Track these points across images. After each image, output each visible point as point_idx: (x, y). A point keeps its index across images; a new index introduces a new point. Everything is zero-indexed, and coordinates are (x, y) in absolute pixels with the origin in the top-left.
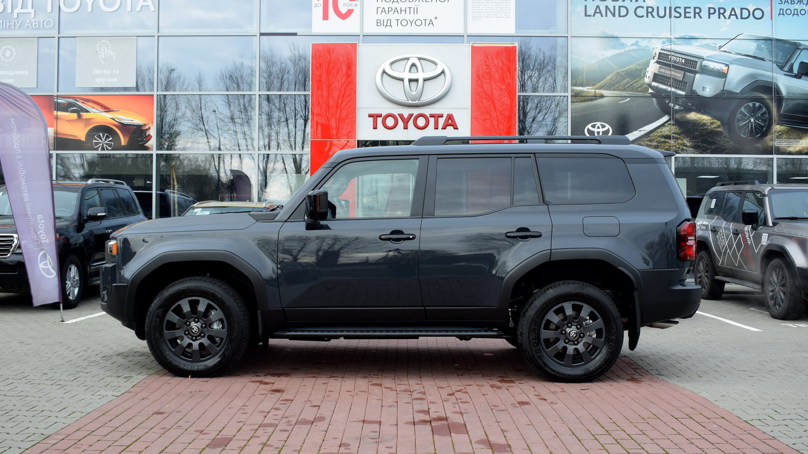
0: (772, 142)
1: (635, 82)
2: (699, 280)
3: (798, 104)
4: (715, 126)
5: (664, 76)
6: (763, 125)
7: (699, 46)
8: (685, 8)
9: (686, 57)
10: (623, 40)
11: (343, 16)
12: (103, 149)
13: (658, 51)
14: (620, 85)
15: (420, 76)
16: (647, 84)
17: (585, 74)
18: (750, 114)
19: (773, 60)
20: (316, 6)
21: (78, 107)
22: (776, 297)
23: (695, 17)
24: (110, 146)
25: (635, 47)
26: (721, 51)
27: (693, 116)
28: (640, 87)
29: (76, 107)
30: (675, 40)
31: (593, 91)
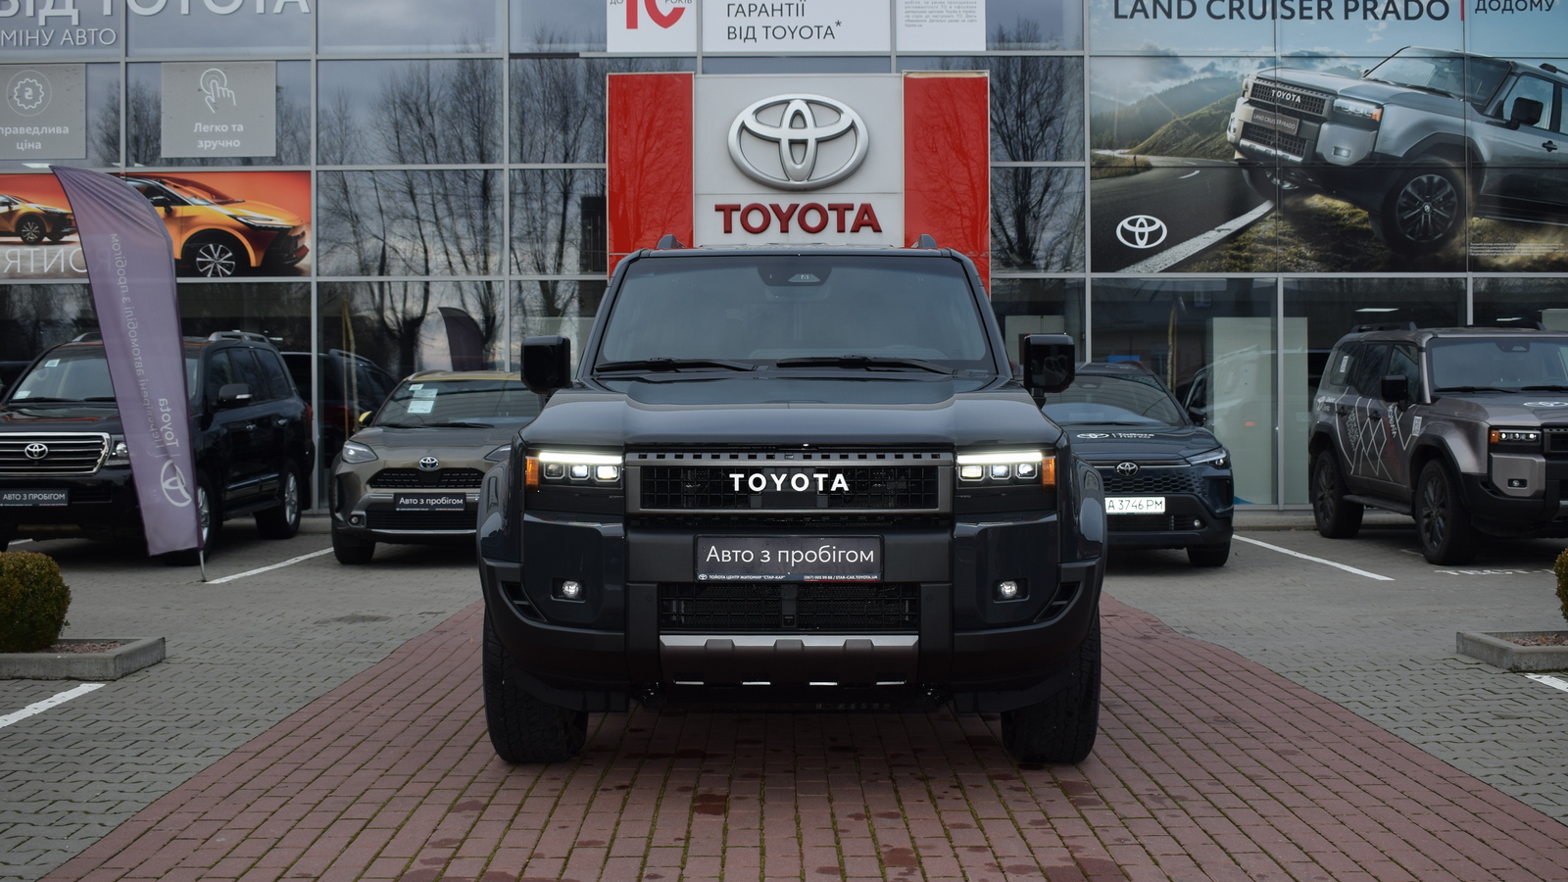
0: (1463, 249)
1: (1209, 141)
2: (1320, 503)
3: (1514, 177)
4: (1357, 219)
5: (1263, 129)
6: (1448, 217)
7: (1327, 71)
9: (1304, 92)
10: (1186, 62)
11: (666, 21)
12: (215, 274)
13: (1250, 81)
14: (1181, 146)
15: (811, 134)
16: (1231, 143)
17: (1115, 127)
18: (1423, 197)
19: (1467, 94)
20: (615, 1)
21: (167, 196)
23: (1320, 17)
24: (229, 269)
25: (1208, 75)
26: (1369, 80)
27: (1317, 201)
28: (1219, 148)
29: (162, 195)
30: (1284, 60)
31: (1132, 156)
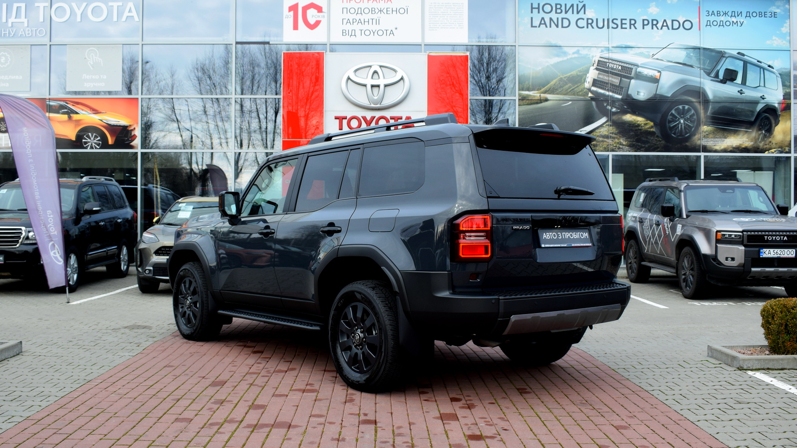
0: (699, 141)
1: (576, 88)
2: (630, 265)
3: (723, 107)
4: (648, 126)
5: (603, 82)
6: (692, 125)
7: (634, 54)
8: (622, 20)
9: (623, 64)
10: (565, 49)
11: (312, 27)
12: (92, 148)
13: (597, 59)
14: (563, 90)
15: (382, 82)
16: (587, 89)
17: (531, 81)
18: (680, 116)
19: (701, 66)
20: (287, 17)
21: (69, 110)
22: (687, 280)
23: (630, 28)
24: (98, 145)
25: (576, 55)
26: (654, 59)
27: (629, 117)
28: (581, 91)
29: (67, 109)
30: (613, 48)
31: (539, 95)
